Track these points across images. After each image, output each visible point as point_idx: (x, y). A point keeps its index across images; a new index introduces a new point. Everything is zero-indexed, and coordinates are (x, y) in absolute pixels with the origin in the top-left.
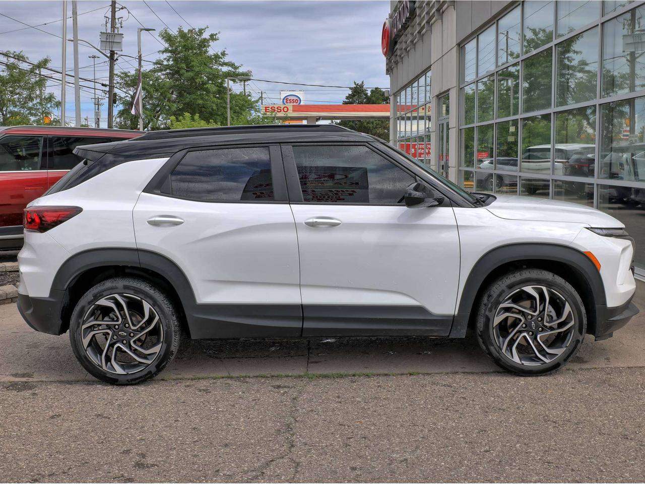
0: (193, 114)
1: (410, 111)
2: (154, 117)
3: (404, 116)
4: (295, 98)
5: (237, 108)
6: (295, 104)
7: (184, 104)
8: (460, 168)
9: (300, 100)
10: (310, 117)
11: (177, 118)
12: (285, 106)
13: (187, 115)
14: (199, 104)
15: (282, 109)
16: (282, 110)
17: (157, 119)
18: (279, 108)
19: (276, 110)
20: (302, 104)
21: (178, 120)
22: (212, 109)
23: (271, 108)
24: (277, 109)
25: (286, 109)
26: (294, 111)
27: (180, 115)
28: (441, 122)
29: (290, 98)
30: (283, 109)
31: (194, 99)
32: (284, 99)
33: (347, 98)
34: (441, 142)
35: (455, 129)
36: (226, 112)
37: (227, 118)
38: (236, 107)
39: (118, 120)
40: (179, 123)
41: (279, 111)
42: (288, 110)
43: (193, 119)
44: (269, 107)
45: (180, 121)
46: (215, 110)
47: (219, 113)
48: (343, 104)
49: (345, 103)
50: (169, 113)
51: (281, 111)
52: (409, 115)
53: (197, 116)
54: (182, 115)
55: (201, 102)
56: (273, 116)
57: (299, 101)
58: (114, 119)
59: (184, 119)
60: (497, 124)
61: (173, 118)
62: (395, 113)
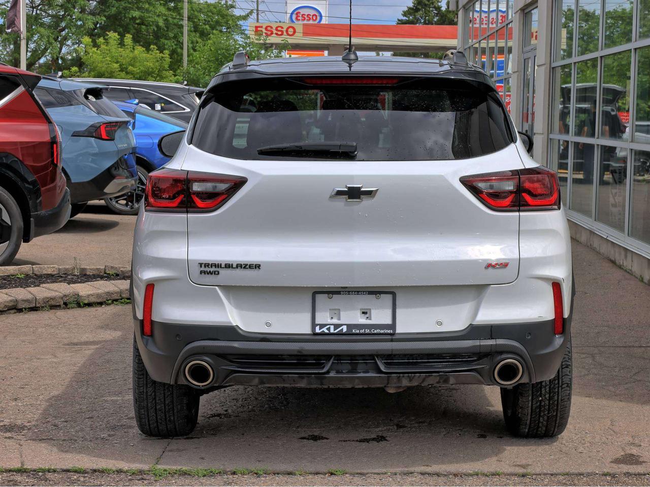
0: (122, 36)
1: (485, 36)
2: (56, 39)
3: (477, 45)
4: (312, 12)
5: (207, 27)
6: (311, 22)
7: (108, 17)
8: (551, 136)
9: (321, 16)
10: (333, 45)
11: (94, 42)
12: (291, 25)
13: (113, 35)
14: (134, 19)
15: (284, 30)
16: (285, 33)
17: (62, 44)
18: (279, 29)
19: (275, 32)
20: (324, 21)
21: (95, 45)
22: (158, 26)
23: (266, 29)
24: (277, 29)
25: (291, 31)
26: (305, 34)
27: (99, 37)
28: (526, 56)
29: (302, 11)
30: (287, 31)
31: (125, 9)
32: (292, 14)
33: (405, 14)
34: (526, 89)
35: (543, 68)
36: (182, 33)
37: (182, 44)
38: (205, 24)
40: (95, 49)
41: (280, 33)
42: (295, 32)
43: (122, 44)
44: (262, 27)
45: (99, 47)
46: (163, 29)
47: (171, 35)
48: (398, 24)
49: (401, 22)
50: (81, 31)
51: (282, 35)
52: (484, 44)
53: (128, 38)
54: (104, 36)
55: (136, 14)
56: (261, 42)
57: (318, 18)
59: (107, 42)
60: (603, 59)
61: (87, 40)
62: (465, 40)
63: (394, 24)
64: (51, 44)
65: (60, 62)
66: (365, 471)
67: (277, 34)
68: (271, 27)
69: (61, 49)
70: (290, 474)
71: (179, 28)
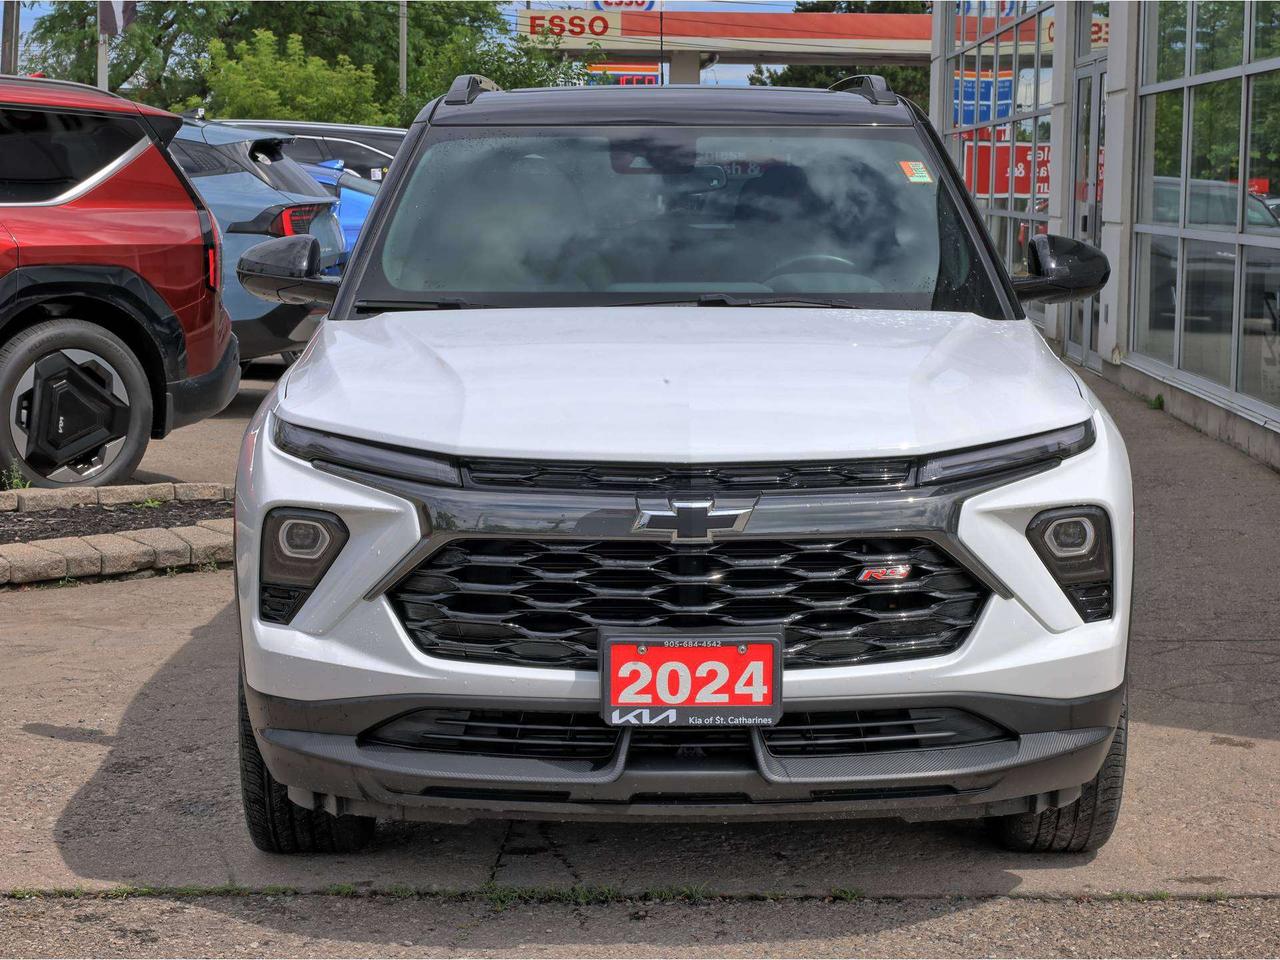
0: (282, 37)
1: (993, 34)
2: (157, 42)
3: (974, 52)
5: (439, 18)
6: (634, 8)
8: (1138, 228)
10: (681, 52)
11: (229, 47)
12: (599, 13)
13: (265, 36)
15: (586, 24)
16: (587, 30)
17: (168, 53)
18: (577, 21)
19: (568, 27)
20: (657, 8)
21: (232, 55)
22: (349, 19)
23: (552, 21)
24: (571, 23)
25: (598, 26)
26: (627, 31)
27: (240, 39)
28: (1083, 73)
30: (591, 26)
34: (1082, 138)
35: (1121, 97)
36: (396, 31)
37: (397, 50)
38: (434, 14)
39: (36, 49)
40: (233, 63)
41: (577, 30)
42: (606, 27)
43: (282, 51)
44: (543, 18)
45: (239, 58)
46: (360, 23)
47: (374, 33)
48: (797, 10)
49: (807, 8)
50: (204, 28)
51: (582, 32)
52: (988, 50)
53: (295, 42)
54: (248, 37)
56: (550, 46)
58: (21, 48)
59: (254, 51)
60: (1252, 79)
61: (217, 45)
62: (946, 44)
63: (790, 10)
64: (148, 51)
65: (164, 86)
66: (900, 893)
67: (572, 31)
68: (562, 20)
69: (166, 60)
70: (754, 898)
71: (390, 20)
